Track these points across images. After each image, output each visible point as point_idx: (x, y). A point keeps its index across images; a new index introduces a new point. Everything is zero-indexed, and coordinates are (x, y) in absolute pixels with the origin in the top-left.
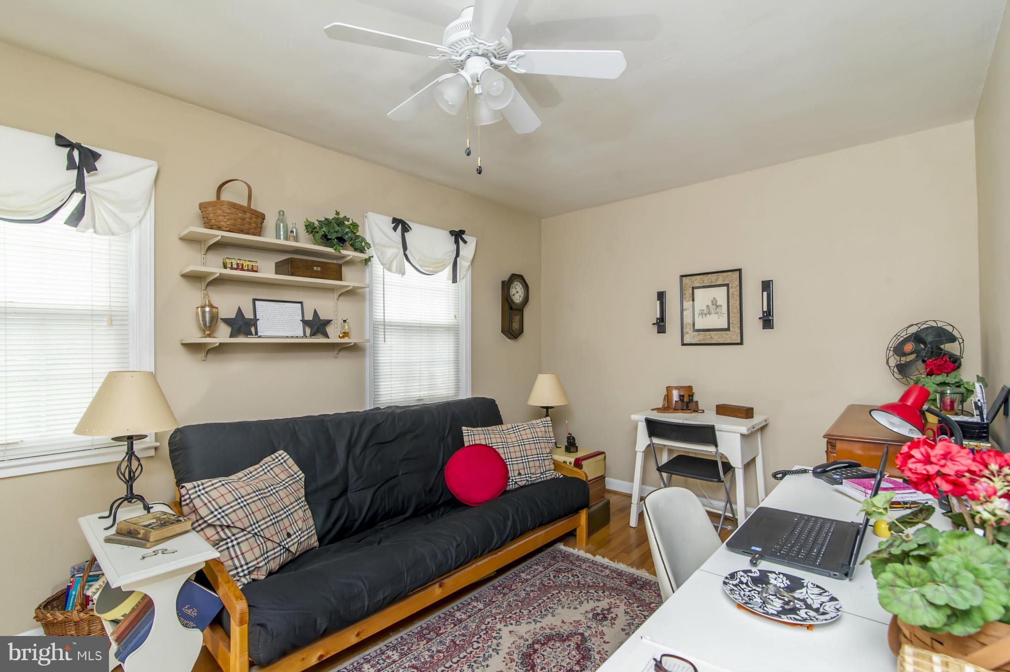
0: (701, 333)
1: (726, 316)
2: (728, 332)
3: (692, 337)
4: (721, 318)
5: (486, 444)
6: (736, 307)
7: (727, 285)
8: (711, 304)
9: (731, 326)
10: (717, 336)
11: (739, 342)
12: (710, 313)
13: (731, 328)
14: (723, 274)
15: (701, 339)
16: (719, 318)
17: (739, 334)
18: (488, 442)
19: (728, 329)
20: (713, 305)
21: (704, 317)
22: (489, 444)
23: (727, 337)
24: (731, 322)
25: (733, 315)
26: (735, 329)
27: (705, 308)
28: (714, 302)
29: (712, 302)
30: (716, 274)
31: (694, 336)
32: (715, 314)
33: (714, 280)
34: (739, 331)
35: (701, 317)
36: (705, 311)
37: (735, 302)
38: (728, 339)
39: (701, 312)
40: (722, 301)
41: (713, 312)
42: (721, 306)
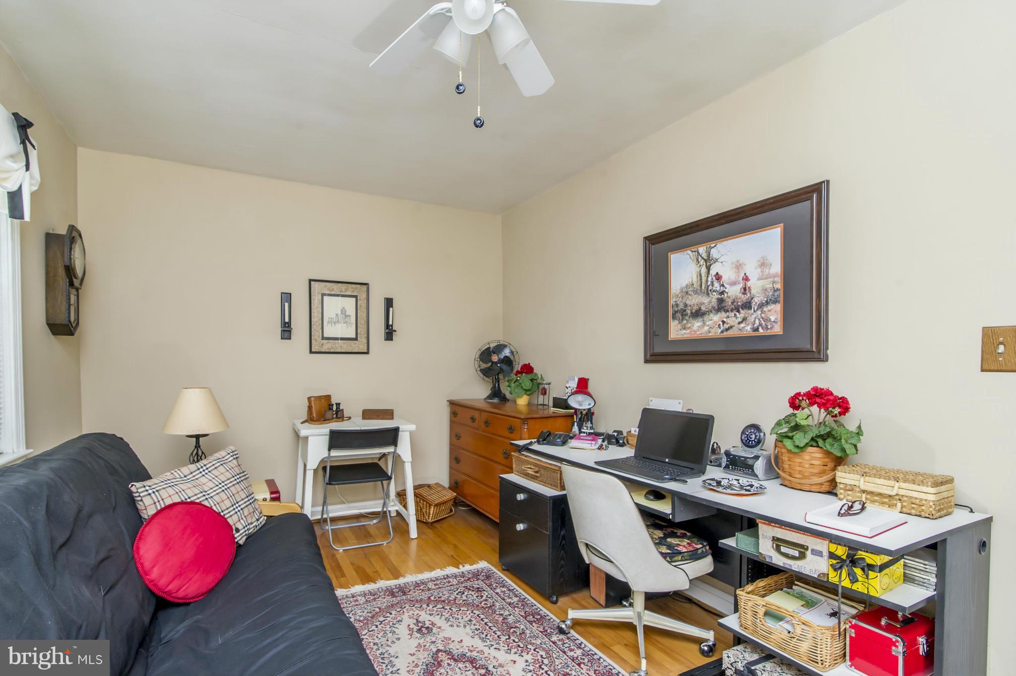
0: (331, 341)
1: (354, 326)
2: (356, 342)
3: (321, 345)
4: (349, 327)
5: (182, 501)
6: (364, 319)
7: (356, 297)
8: (340, 313)
9: (358, 336)
10: (345, 346)
11: (366, 351)
12: (338, 322)
13: (359, 338)
14: (353, 286)
15: (330, 347)
16: (348, 327)
17: (366, 345)
18: (183, 497)
19: (356, 339)
20: (342, 314)
21: (333, 325)
22: (186, 499)
23: (355, 346)
24: (358, 332)
25: (361, 326)
26: (362, 339)
27: (334, 316)
28: (343, 311)
29: (342, 310)
30: (346, 285)
31: (322, 345)
32: (344, 323)
33: (344, 290)
34: (366, 341)
35: (330, 325)
36: (334, 319)
37: (362, 314)
38: (356, 348)
39: (330, 320)
40: (351, 311)
41: (342, 321)
42: (350, 316)
